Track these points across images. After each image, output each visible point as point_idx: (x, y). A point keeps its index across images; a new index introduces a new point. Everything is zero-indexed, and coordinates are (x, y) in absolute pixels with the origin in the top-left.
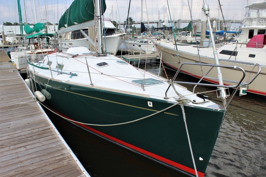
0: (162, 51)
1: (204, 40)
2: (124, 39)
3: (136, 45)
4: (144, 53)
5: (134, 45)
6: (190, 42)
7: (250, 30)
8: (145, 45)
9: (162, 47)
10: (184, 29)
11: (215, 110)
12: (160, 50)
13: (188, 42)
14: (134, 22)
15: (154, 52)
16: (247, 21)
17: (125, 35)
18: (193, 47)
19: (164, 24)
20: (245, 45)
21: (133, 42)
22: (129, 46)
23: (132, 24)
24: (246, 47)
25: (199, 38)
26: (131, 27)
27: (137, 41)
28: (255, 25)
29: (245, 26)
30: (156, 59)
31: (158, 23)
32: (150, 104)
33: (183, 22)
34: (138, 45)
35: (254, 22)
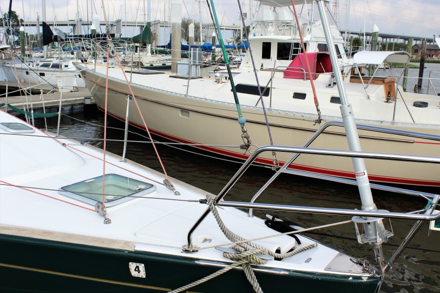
0: (97, 85)
1: (178, 62)
2: (5, 59)
3: (32, 72)
4: (53, 92)
5: (27, 73)
6: (148, 65)
7: (264, 43)
8: (55, 73)
9: (99, 77)
10: (135, 39)
11: (355, 278)
12: (94, 83)
13: (146, 65)
14: (22, 21)
15: (77, 89)
16: (259, 26)
17: (6, 49)
18: (170, 76)
19: (93, 27)
20: (282, 74)
21: (24, 66)
22: (15, 74)
23: (18, 25)
24: (284, 78)
25: (169, 57)
26: (17, 33)
27: (35, 64)
28: (272, 34)
29: (254, 35)
30: (82, 104)
31: (74, 25)
32: (138, 271)
33: (127, 26)
34: (39, 72)
35: (271, 29)
